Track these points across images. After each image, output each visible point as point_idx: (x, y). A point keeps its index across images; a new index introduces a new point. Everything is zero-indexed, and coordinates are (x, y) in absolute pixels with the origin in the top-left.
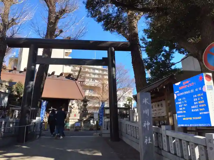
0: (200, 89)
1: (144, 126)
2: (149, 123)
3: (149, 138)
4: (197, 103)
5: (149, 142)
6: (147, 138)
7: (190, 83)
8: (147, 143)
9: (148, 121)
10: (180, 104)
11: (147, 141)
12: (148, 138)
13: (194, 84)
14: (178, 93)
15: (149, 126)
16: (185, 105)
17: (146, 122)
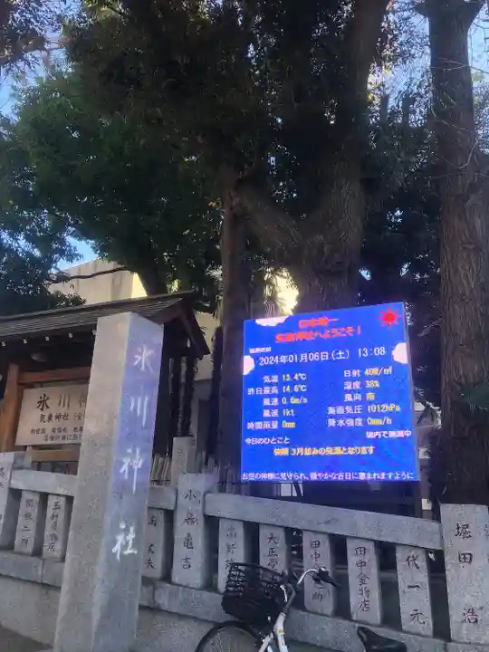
0: (380, 351)
1: (123, 470)
2: (141, 461)
3: (132, 528)
4: (358, 397)
5: (130, 550)
6: (125, 530)
7: (332, 325)
10: (270, 396)
11: (121, 545)
13: (355, 333)
14: (264, 354)
15: (138, 471)
16: (294, 401)
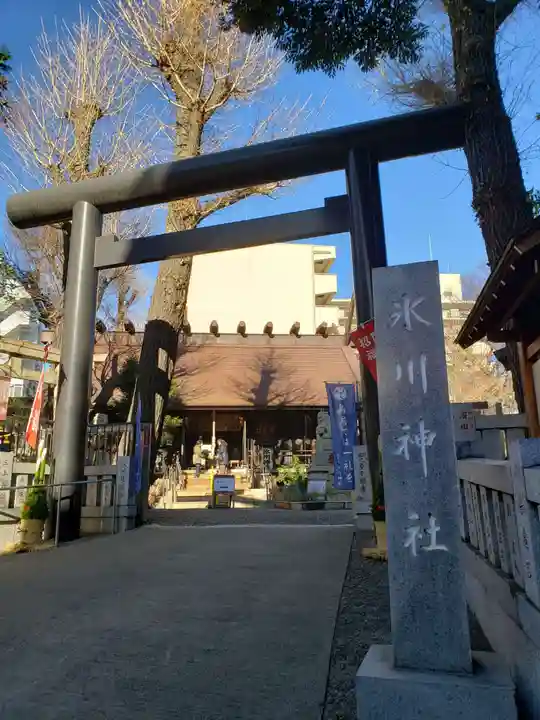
1: (399, 452)
2: (432, 436)
3: (433, 521)
5: (433, 546)
6: (419, 521)
8: (420, 552)
9: (422, 426)
11: (418, 540)
12: (423, 524)
15: (428, 449)
17: (415, 431)
